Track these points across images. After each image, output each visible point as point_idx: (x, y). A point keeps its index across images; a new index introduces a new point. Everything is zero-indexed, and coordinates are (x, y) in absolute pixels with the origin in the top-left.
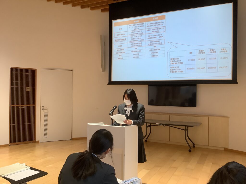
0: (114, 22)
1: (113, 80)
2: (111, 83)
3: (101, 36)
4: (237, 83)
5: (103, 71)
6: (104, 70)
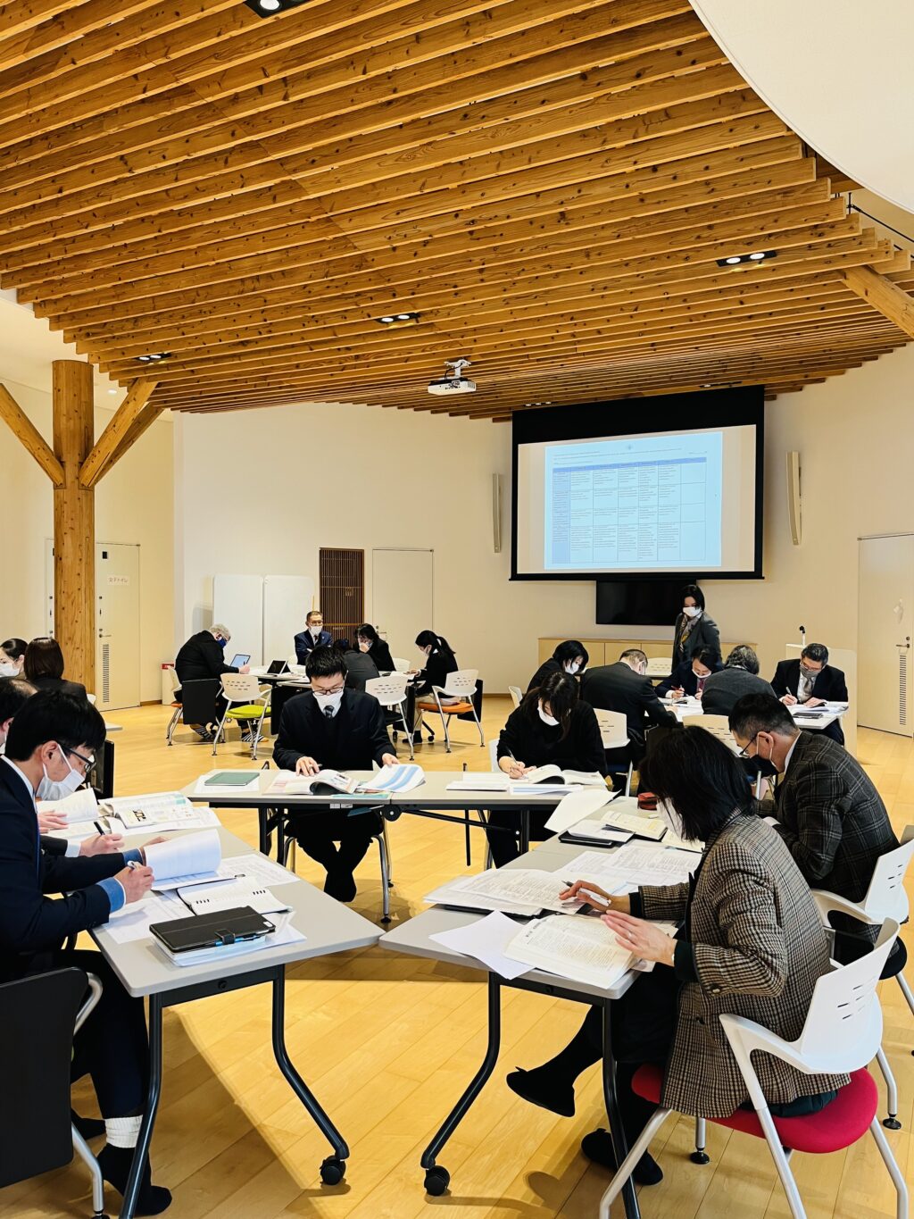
0: (523, 448)
2: (515, 576)
3: (494, 475)
4: (763, 578)
5: (496, 551)
6: (498, 547)
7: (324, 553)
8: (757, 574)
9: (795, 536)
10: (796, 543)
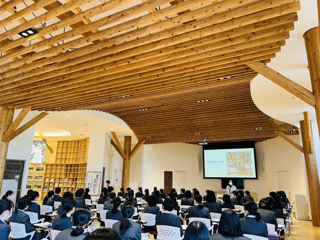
0: (205, 151)
1: (206, 177)
2: (204, 178)
3: (199, 156)
6: (200, 172)
7: (165, 172)
8: (257, 178)
9: (264, 171)
10: (264, 172)
